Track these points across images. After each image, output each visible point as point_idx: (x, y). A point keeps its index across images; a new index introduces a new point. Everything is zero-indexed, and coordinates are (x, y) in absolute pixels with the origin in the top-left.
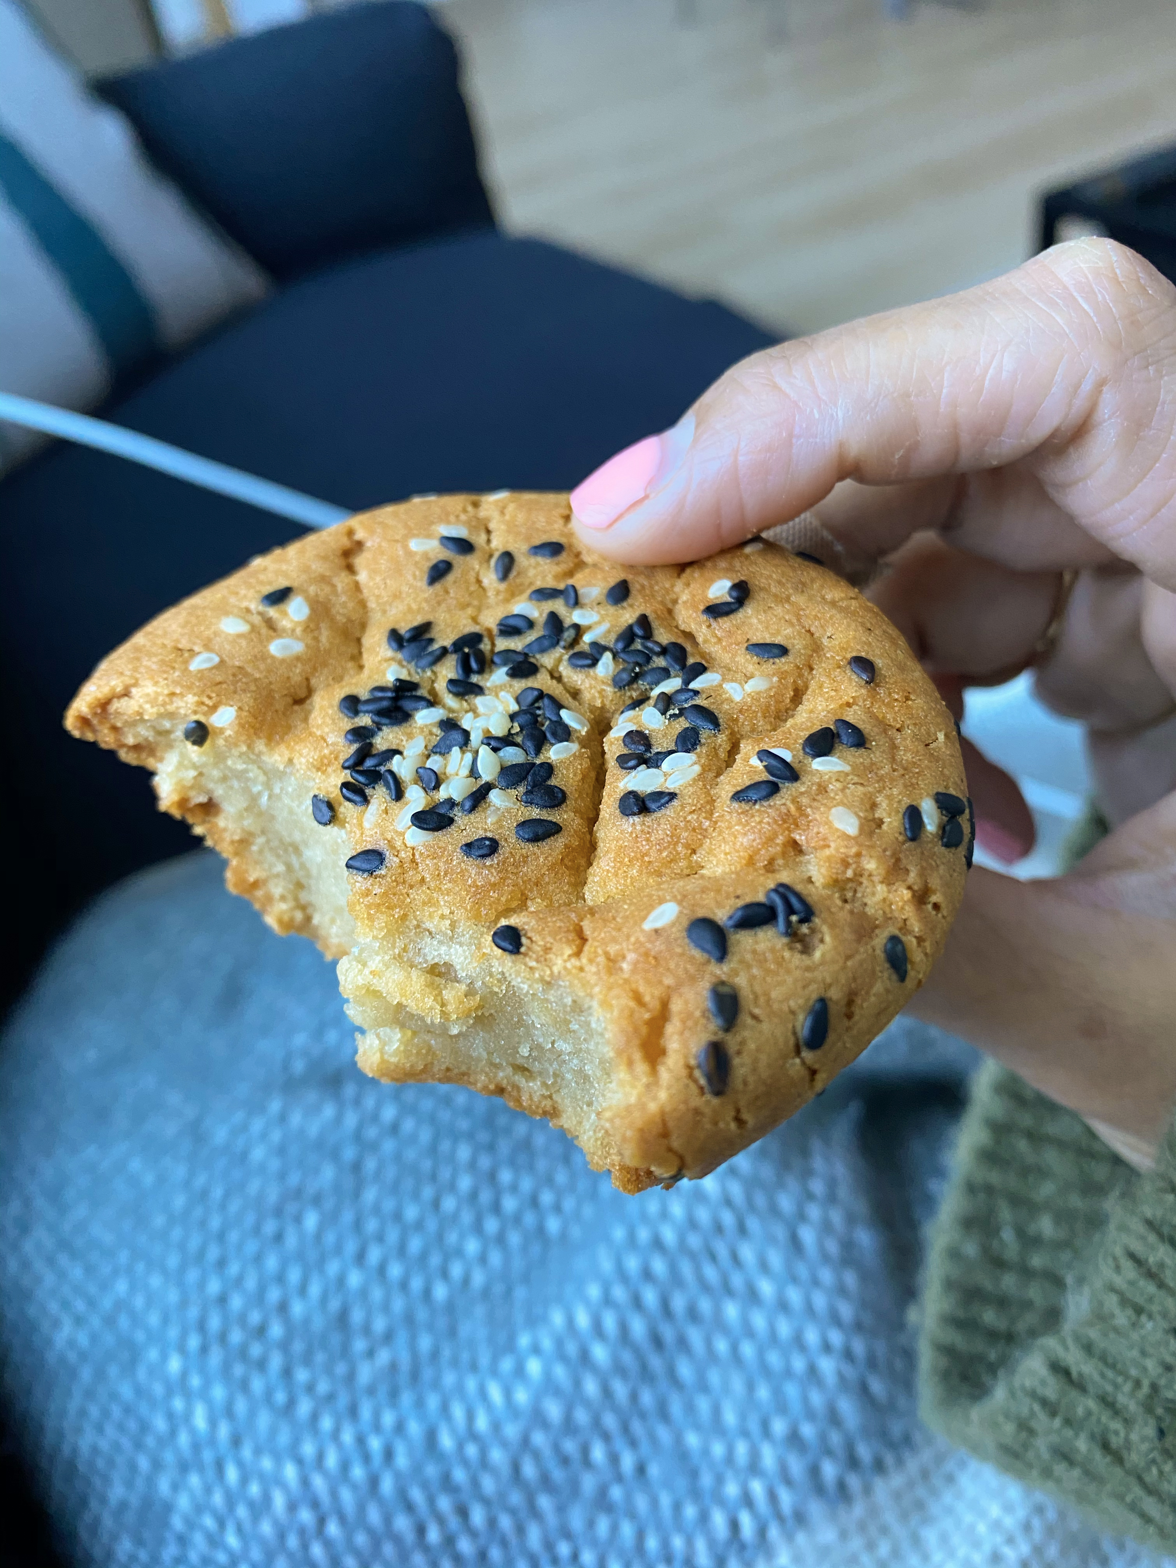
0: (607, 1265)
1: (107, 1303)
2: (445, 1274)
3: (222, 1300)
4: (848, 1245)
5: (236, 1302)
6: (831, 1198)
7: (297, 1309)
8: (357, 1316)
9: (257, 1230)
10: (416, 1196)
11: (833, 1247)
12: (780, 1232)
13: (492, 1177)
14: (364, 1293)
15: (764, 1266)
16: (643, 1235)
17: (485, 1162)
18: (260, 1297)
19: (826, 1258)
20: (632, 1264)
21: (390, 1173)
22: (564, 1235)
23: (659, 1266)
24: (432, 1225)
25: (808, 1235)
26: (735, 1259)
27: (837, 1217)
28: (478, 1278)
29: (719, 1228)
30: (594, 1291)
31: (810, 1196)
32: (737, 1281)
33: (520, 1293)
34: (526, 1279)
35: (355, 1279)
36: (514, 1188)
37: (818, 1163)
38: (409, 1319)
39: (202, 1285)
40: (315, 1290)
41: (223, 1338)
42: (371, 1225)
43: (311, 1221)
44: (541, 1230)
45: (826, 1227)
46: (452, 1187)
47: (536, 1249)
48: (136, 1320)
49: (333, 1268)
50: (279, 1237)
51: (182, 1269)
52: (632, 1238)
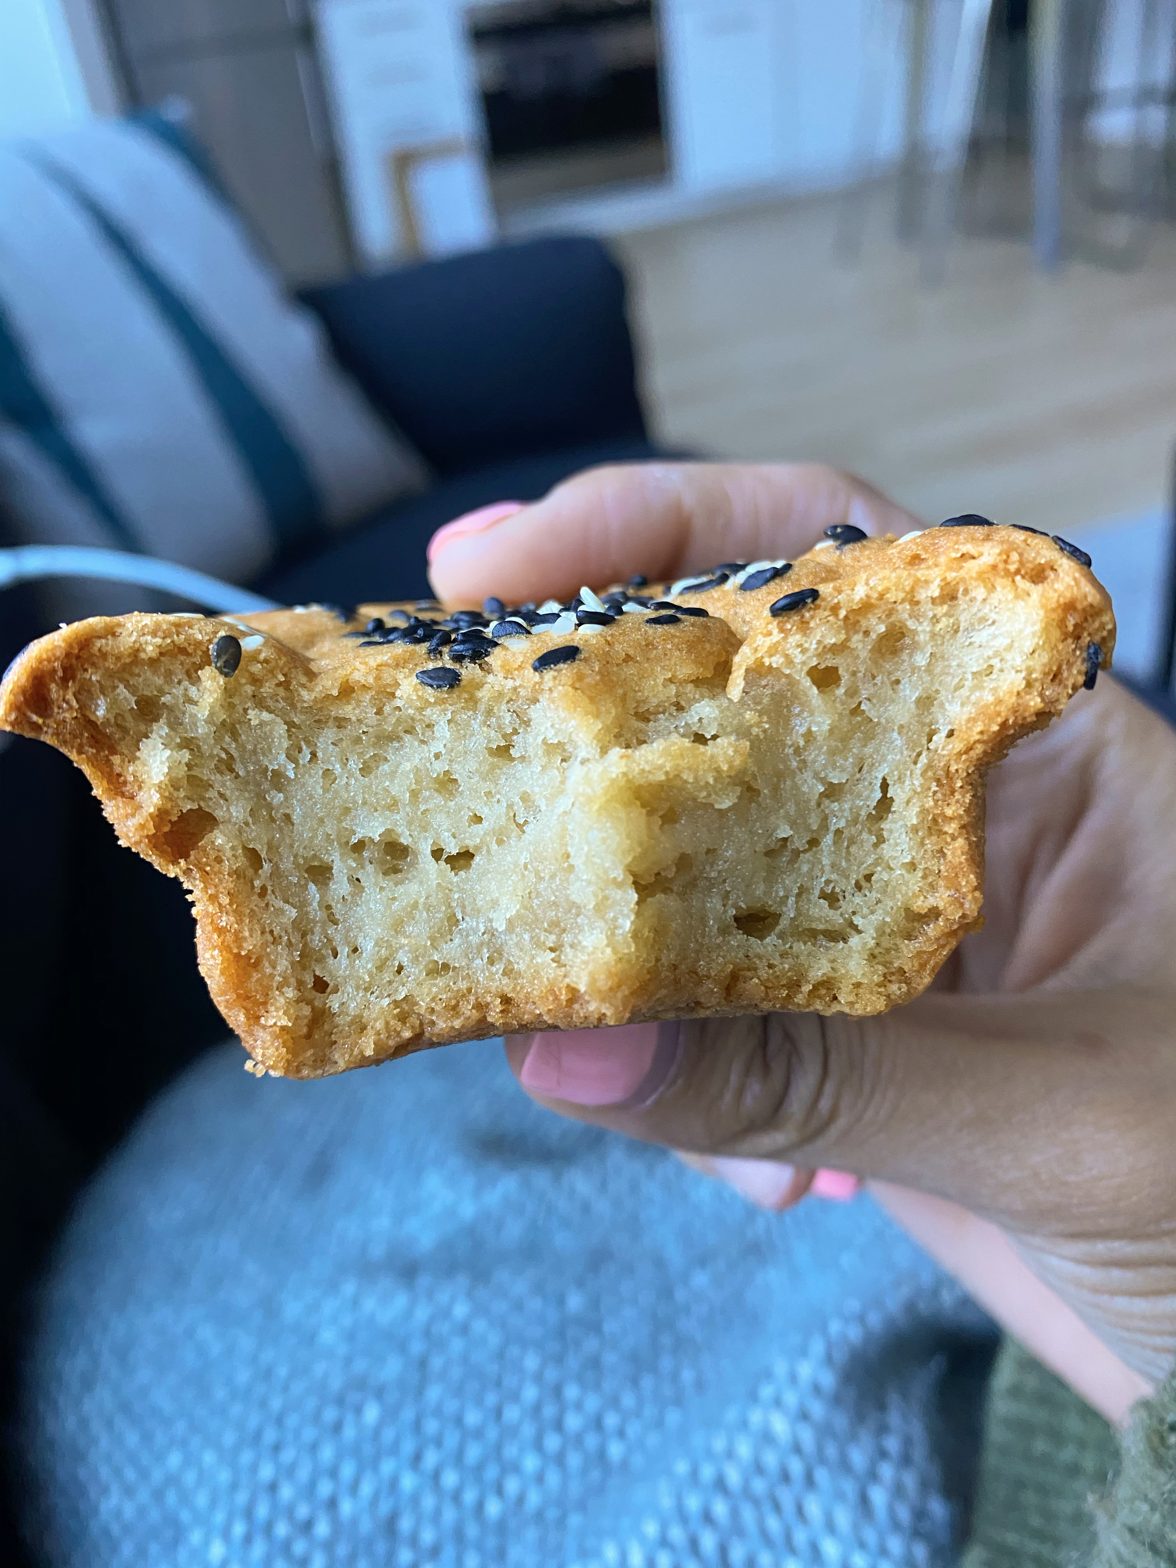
0: (667, 1502)
1: (157, 1476)
2: (500, 1491)
3: (273, 1488)
4: (920, 1514)
5: (286, 1492)
6: (906, 1460)
7: (346, 1507)
8: (405, 1524)
9: (317, 1417)
10: (479, 1402)
11: (904, 1514)
12: (849, 1487)
13: (557, 1391)
14: (415, 1500)
15: (830, 1527)
16: (707, 1472)
17: (551, 1375)
18: (310, 1489)
19: (896, 1525)
20: (693, 1503)
21: (456, 1373)
22: (625, 1464)
23: (720, 1509)
24: (492, 1434)
25: (879, 1497)
26: (800, 1511)
27: (910, 1480)
28: (534, 1499)
29: (785, 1477)
30: (651, 1529)
31: (883, 1454)
32: (800, 1537)
33: (575, 1520)
34: (582, 1506)
35: (408, 1482)
36: (579, 1406)
37: (894, 1418)
38: (459, 1535)
39: (254, 1469)
40: (366, 1489)
41: (268, 1528)
42: (431, 1426)
43: (372, 1413)
44: (602, 1455)
45: (898, 1491)
46: (515, 1397)
47: (595, 1475)
48: (185, 1499)
49: (387, 1467)
50: (337, 1428)
51: (237, 1449)
52: (694, 1474)
